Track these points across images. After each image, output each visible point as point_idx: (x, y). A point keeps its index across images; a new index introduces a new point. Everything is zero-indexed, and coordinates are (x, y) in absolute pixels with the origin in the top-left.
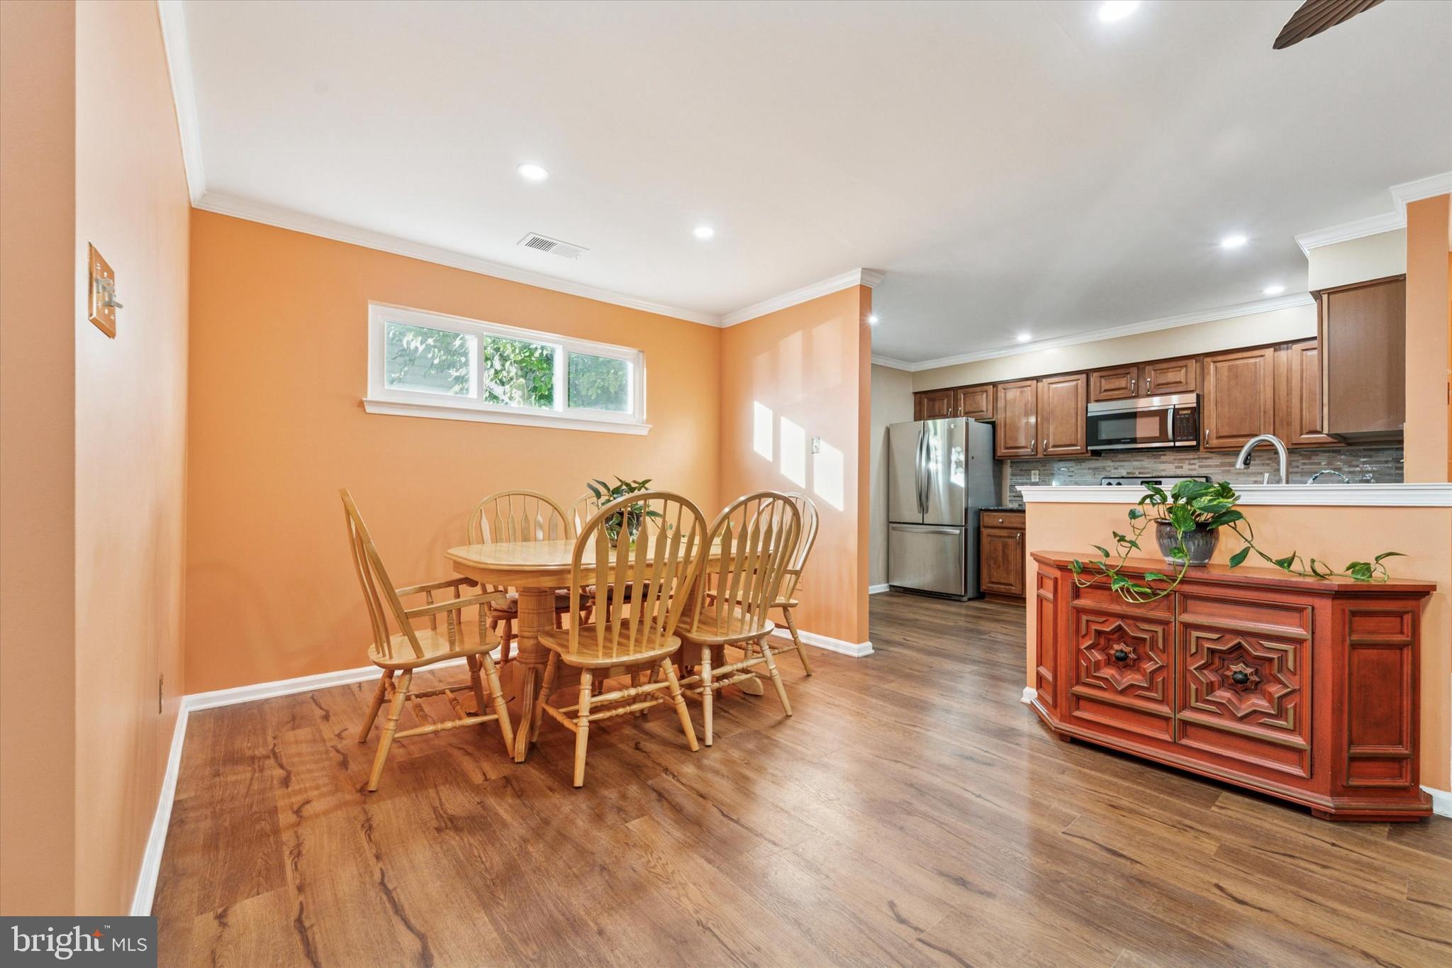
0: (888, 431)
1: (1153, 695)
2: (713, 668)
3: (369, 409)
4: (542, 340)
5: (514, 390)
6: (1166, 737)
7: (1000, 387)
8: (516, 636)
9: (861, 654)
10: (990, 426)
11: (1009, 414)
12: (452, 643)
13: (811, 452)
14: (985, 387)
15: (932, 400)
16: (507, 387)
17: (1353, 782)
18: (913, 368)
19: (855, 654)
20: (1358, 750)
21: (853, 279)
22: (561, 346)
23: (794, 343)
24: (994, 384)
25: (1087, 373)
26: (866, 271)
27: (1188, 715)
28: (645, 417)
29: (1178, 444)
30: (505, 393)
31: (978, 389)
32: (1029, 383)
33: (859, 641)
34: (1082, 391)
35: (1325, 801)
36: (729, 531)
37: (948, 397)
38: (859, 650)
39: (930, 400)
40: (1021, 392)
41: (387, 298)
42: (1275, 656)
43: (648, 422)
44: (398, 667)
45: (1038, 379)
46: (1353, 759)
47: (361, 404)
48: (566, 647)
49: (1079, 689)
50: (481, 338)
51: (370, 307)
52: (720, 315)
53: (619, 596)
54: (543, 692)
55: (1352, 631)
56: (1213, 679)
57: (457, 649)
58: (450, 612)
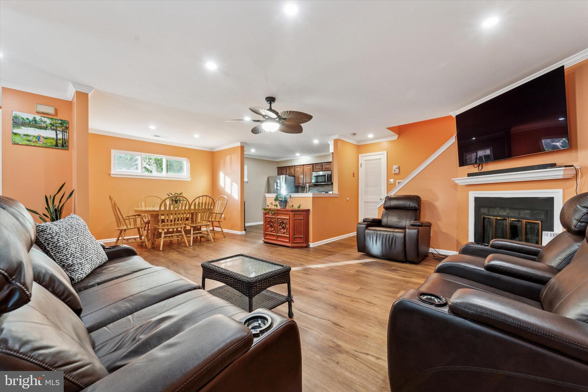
0: (268, 178)
1: (274, 232)
2: (193, 231)
3: (112, 176)
4: (159, 157)
5: (153, 167)
6: (275, 239)
7: (296, 167)
8: (150, 230)
9: (241, 234)
10: (294, 177)
11: (297, 174)
12: (134, 225)
13: (232, 185)
14: (293, 167)
15: (281, 170)
16: (151, 166)
17: (295, 242)
18: (277, 160)
19: (240, 234)
20: (295, 236)
21: (239, 144)
22: (165, 158)
23: (228, 157)
24: (295, 166)
25: (313, 164)
26: (241, 143)
27: (278, 234)
28: (190, 176)
29: (328, 183)
30: (150, 168)
31: (291, 167)
32: (302, 166)
33: (241, 231)
34: (312, 169)
35: (289, 245)
36: (195, 203)
37: (285, 169)
38: (241, 233)
39: (281, 169)
40: (300, 168)
41: (115, 148)
42: (286, 222)
43: (191, 177)
44: (123, 230)
45: (303, 165)
46: (294, 238)
47: (110, 175)
48: (159, 226)
49: (266, 232)
50: (142, 157)
51: (112, 150)
52: (212, 149)
53: (176, 220)
54: (155, 237)
55: (294, 217)
56: (281, 228)
57: (135, 227)
58: (134, 219)
